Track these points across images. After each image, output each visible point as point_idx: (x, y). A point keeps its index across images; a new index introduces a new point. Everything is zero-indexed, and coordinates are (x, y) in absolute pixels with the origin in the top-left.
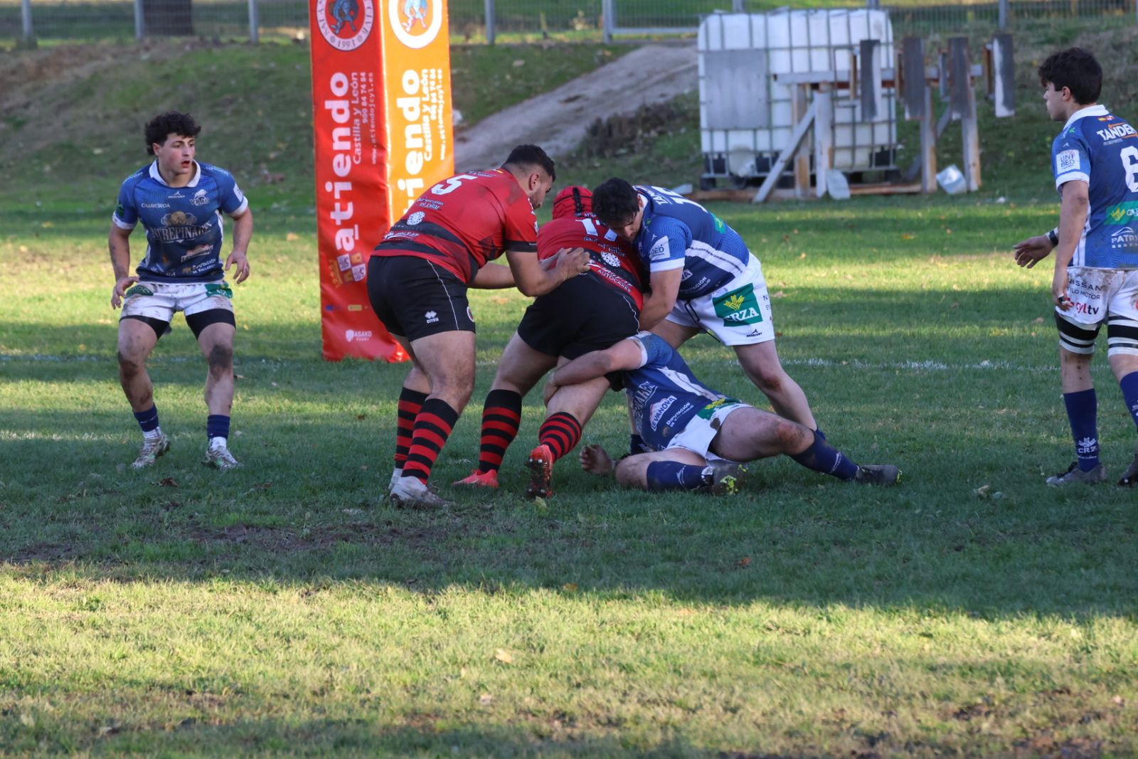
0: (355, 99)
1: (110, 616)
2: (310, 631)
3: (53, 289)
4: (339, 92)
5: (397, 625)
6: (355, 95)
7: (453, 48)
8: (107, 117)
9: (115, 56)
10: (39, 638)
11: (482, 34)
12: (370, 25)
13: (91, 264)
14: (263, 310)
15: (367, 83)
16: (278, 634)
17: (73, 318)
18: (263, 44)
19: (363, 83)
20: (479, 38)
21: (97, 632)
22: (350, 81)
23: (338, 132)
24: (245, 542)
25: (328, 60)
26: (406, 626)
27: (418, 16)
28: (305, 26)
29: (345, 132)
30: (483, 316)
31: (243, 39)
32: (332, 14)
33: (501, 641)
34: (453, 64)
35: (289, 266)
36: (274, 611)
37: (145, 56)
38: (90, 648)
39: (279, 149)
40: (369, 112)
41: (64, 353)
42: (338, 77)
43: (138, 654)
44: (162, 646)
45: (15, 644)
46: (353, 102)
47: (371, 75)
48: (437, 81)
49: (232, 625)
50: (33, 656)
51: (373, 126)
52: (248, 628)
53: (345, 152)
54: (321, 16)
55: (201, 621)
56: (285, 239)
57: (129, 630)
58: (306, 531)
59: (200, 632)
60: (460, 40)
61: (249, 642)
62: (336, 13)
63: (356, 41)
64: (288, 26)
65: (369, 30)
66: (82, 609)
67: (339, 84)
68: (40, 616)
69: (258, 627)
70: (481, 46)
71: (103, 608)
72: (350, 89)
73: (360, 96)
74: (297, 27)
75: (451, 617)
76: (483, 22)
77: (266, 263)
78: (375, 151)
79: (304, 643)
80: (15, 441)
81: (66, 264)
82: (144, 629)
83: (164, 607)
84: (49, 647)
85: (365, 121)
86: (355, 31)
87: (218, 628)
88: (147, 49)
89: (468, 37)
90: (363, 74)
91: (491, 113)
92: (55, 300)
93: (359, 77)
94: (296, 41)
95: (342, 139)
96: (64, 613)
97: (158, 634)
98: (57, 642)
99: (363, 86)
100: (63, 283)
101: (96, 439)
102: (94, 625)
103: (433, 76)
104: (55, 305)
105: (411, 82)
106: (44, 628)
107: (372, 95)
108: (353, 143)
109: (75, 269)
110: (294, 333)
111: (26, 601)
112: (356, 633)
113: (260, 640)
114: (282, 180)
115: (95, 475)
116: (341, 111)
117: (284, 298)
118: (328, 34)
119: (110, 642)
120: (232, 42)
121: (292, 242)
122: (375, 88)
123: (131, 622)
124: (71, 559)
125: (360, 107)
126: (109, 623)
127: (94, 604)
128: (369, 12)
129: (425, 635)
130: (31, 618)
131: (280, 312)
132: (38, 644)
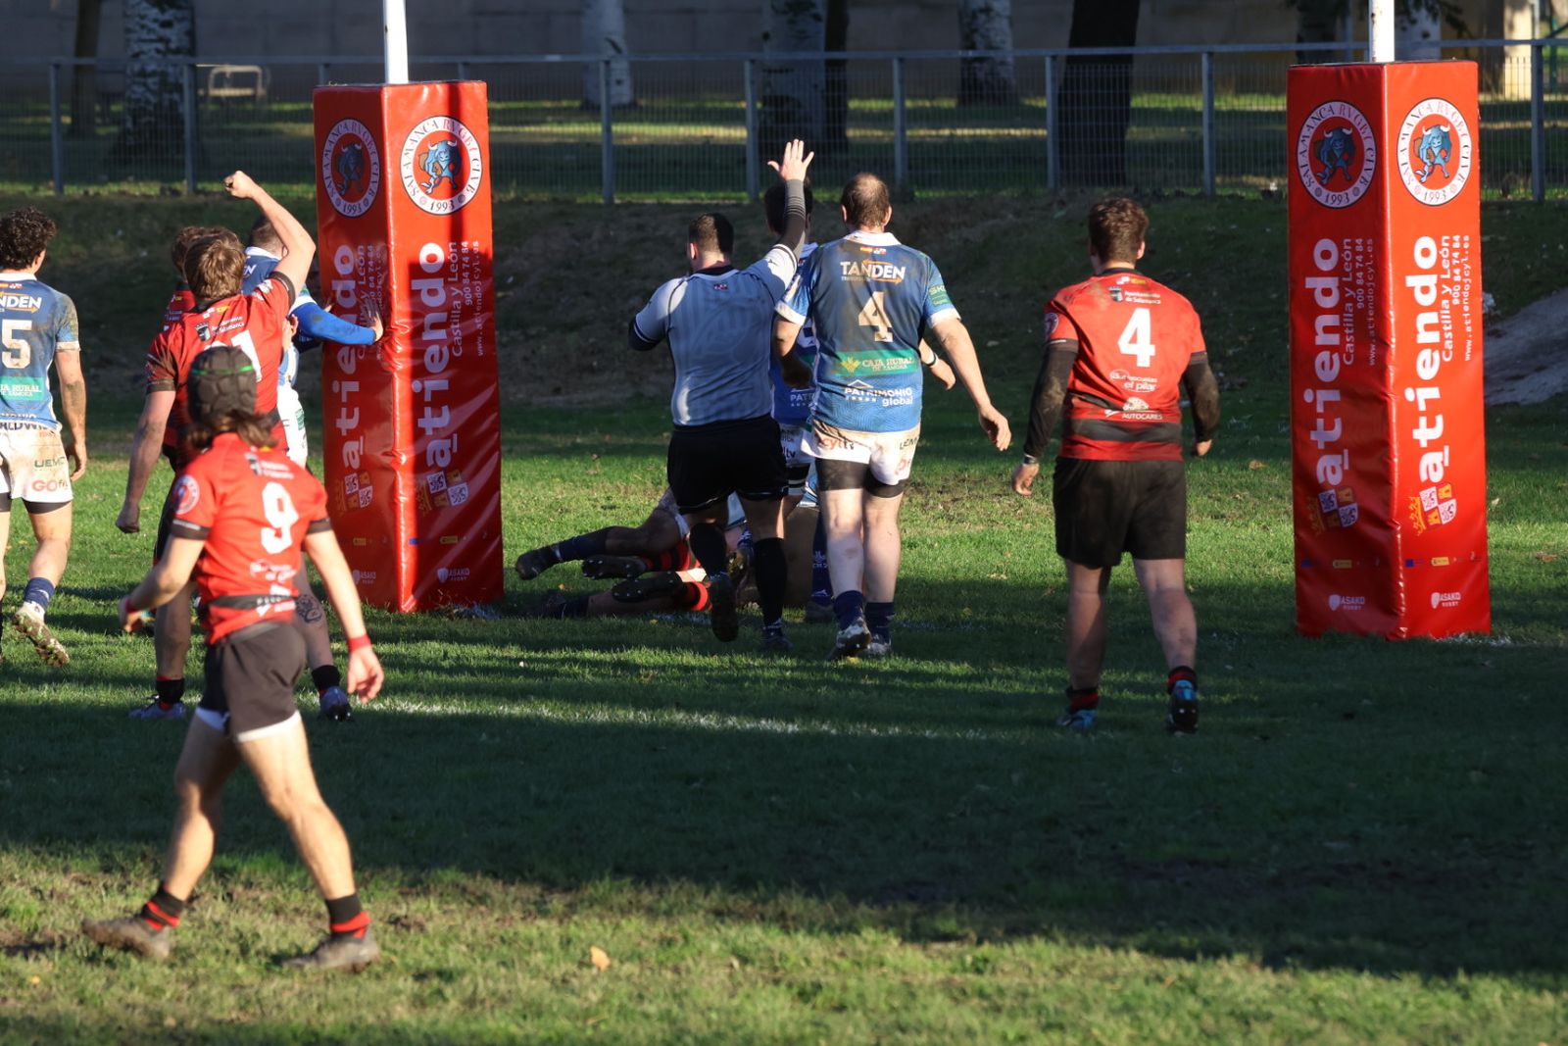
0: (1347, 276)
1: (1003, 981)
2: (1278, 1010)
3: (930, 531)
4: (1326, 265)
5: (1398, 1005)
7: (1485, 206)
8: (1006, 297)
9: (1017, 214)
10: (906, 1008)
11: (1525, 186)
12: (1371, 173)
13: (982, 498)
14: (1214, 565)
15: (1365, 253)
16: (1232, 1013)
17: (955, 570)
18: (1221, 196)
19: (1359, 253)
20: (1521, 192)
21: (985, 1004)
22: (1341, 250)
24: (1188, 884)
25: (1311, 220)
26: (1411, 1008)
27: (1439, 160)
28: (1280, 174)
29: (1331, 320)
30: (1520, 579)
31: (1195, 191)
32: (1319, 158)
33: (1545, 1032)
34: (1483, 233)
35: (1251, 505)
36: (1227, 982)
37: (1059, 214)
38: (975, 1023)
39: (1241, 344)
40: (1366, 294)
41: (942, 619)
42: (1325, 244)
43: (1042, 1036)
44: (1074, 1025)
45: (875, 1017)
47: (1370, 242)
48: (1461, 250)
49: (1169, 998)
50: (899, 1035)
52: (1192, 1003)
53: (1332, 349)
54: (1303, 160)
55: (1128, 992)
56: (1246, 468)
57: (1029, 1002)
58: (1272, 871)
59: (1127, 1008)
60: (1495, 194)
61: (1193, 1024)
62: (1324, 157)
63: (1351, 196)
64: (1256, 175)
65: (1369, 179)
66: (965, 970)
67: (1326, 255)
68: (908, 978)
69: (1206, 1002)
70: (1524, 202)
71: (994, 971)
72: (1341, 261)
73: (1355, 270)
74: (1269, 176)
75: (1475, 997)
76: (1528, 171)
77: (1219, 500)
78: (1373, 347)
79: (1269, 1027)
80: (875, 738)
81: (947, 497)
82: (1050, 1001)
83: (1076, 971)
84: (920, 1021)
86: (1351, 182)
87: (1150, 1002)
88: (1062, 203)
89: (1506, 192)
90: (1359, 241)
91: (1537, 298)
92: (931, 546)
93: (1353, 244)
94: (1268, 193)
95: (1328, 330)
96: (941, 976)
97: (1069, 1008)
98: (930, 1016)
99: (1359, 258)
100: (942, 523)
101: (984, 737)
102: (982, 994)
103: (1456, 245)
104: (931, 553)
105: (1426, 253)
106: (913, 995)
108: (1343, 336)
109: (960, 505)
110: (1256, 597)
111: (889, 957)
112: (1341, 1014)
113: (1208, 1021)
114: (1242, 385)
115: (983, 787)
116: (1327, 292)
117: (1243, 548)
118: (1313, 187)
119: (1003, 1020)
120: (1179, 194)
121: (1255, 471)
122: (1375, 259)
123: (1031, 990)
124: (949, 900)
125: (1353, 286)
126: (1001, 992)
127: (981, 965)
128: (1370, 155)
129: (1439, 1021)
130: (895, 980)
131: (1238, 569)
132: (906, 1018)
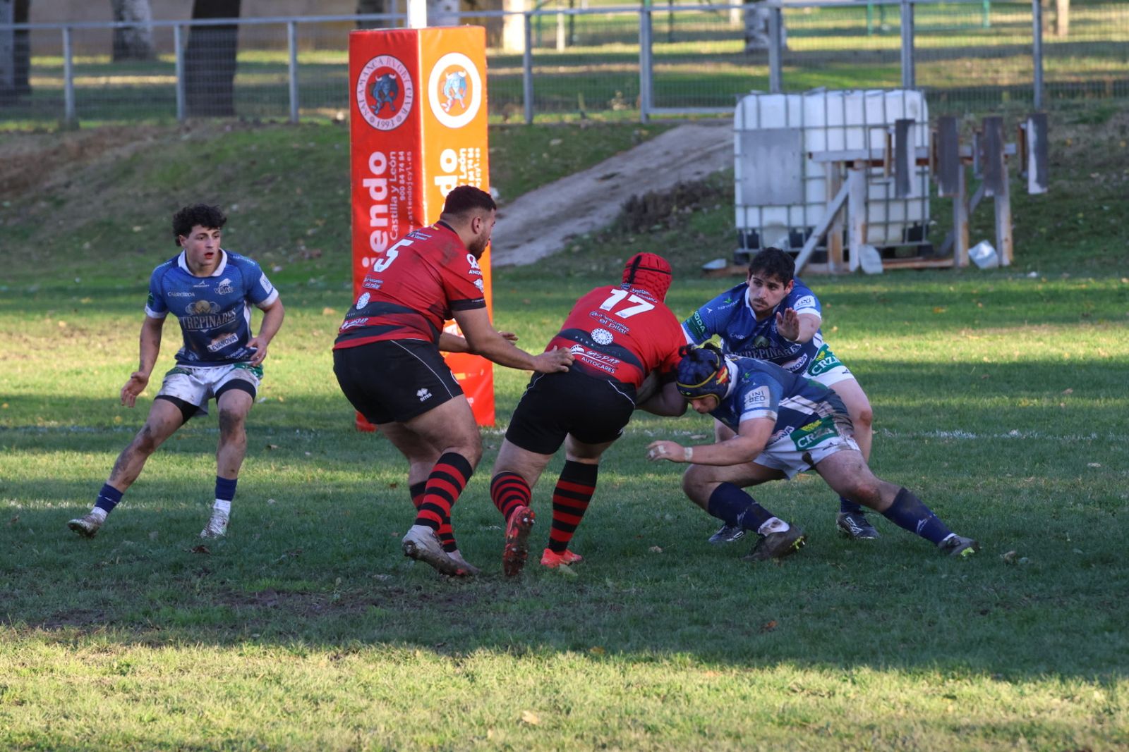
0: (393, 177)
1: (140, 679)
2: (339, 694)
3: (91, 363)
4: (377, 171)
5: (424, 687)
6: (393, 173)
7: (491, 128)
8: (147, 195)
9: (155, 137)
10: (70, 701)
11: (520, 114)
12: (410, 106)
14: (298, 382)
15: (406, 162)
16: (306, 697)
17: (109, 390)
18: (303, 124)
19: (401, 162)
20: (517, 118)
21: (127, 696)
22: (388, 160)
23: (375, 209)
24: (275, 607)
25: (366, 139)
26: (433, 689)
27: (458, 97)
28: (345, 107)
29: (382, 209)
31: (284, 120)
32: (372, 95)
33: (528, 703)
34: (490, 145)
35: (324, 340)
36: (303, 674)
37: (186, 137)
38: (120, 711)
39: (317, 226)
40: (406, 190)
41: (100, 425)
42: (377, 156)
43: (168, 717)
44: (191, 709)
45: (46, 708)
46: (391, 180)
47: (409, 154)
48: (474, 159)
49: (261, 688)
50: (63, 720)
51: (410, 203)
52: (277, 691)
53: (382, 229)
54: (361, 96)
55: (231, 684)
56: (321, 314)
57: (159, 694)
58: (337, 596)
59: (230, 695)
60: (498, 120)
61: (278, 705)
62: (376, 95)
63: (396, 122)
64: (328, 107)
65: (408, 110)
66: (113, 673)
67: (378, 163)
68: (71, 680)
69: (287, 690)
70: (519, 126)
71: (134, 672)
72: (388, 168)
73: (398, 174)
74: (338, 108)
75: (478, 680)
76: (521, 103)
77: (301, 336)
78: (411, 227)
79: (332, 706)
80: (50, 510)
81: (104, 338)
82: (174, 693)
83: (193, 671)
84: (80, 711)
85: (402, 198)
86: (395, 112)
87: (247, 691)
88: (188, 129)
89: (506, 117)
90: (401, 153)
91: (527, 191)
92: (92, 374)
93: (397, 156)
94: (336, 121)
95: (379, 216)
96: (95, 677)
97: (188, 697)
98: (87, 706)
99: (402, 165)
100: (101, 357)
101: (130, 507)
102: (124, 689)
103: (471, 155)
104: (92, 378)
105: (449, 161)
106: (74, 691)
107: (410, 173)
108: (390, 220)
109: (113, 344)
110: (328, 404)
111: (57, 665)
112: (384, 695)
113: (289, 703)
114: (319, 256)
115: (128, 543)
116: (378, 189)
117: (319, 370)
118: (368, 114)
119: (140, 706)
120: (272, 122)
121: (329, 316)
122: (413, 166)
123: (161, 685)
124: (103, 624)
125: (397, 185)
126: (139, 687)
127: (124, 669)
128: (409, 93)
129: (454, 697)
130: (62, 682)
131: (315, 384)
132: (69, 708)
